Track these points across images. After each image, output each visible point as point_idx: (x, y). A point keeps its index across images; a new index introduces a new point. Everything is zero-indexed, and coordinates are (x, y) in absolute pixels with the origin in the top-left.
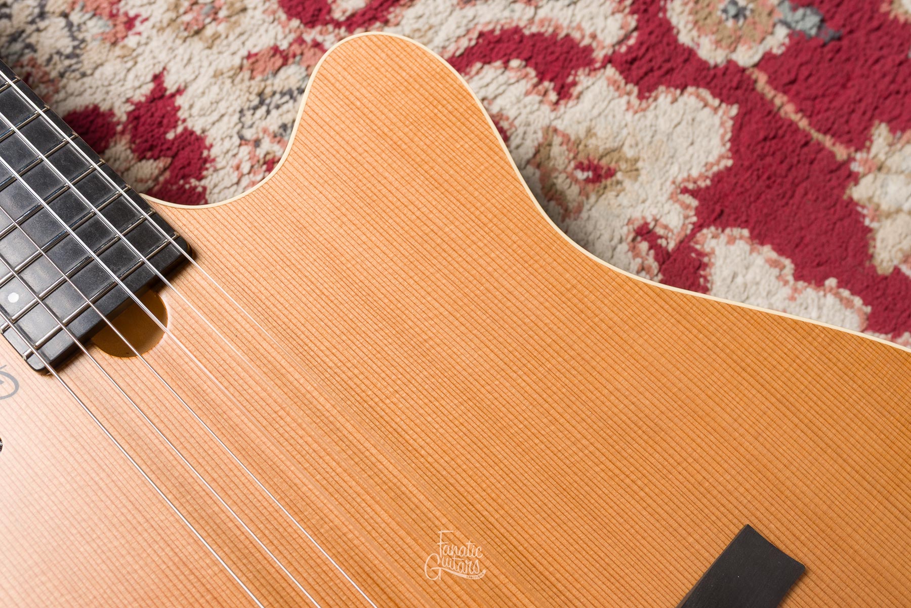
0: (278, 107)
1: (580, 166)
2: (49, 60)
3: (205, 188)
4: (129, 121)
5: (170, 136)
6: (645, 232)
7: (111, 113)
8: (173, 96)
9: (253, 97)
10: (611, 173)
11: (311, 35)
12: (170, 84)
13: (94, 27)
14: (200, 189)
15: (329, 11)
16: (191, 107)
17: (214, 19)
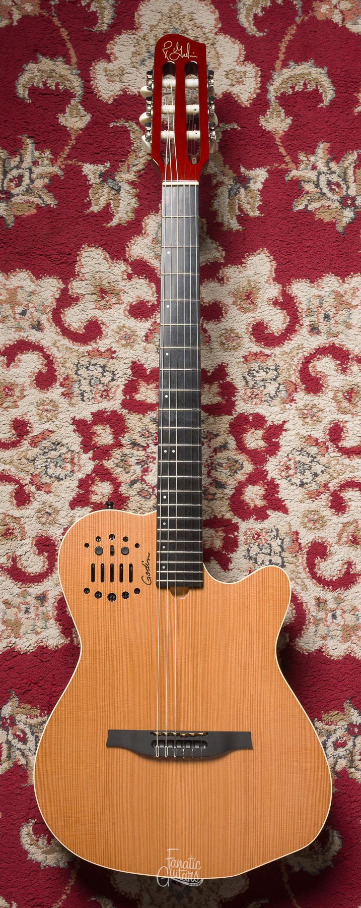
0: (303, 455)
1: (353, 536)
2: (266, 395)
3: (269, 460)
4: (268, 428)
5: (274, 440)
6: (350, 564)
7: (266, 422)
8: (284, 430)
9: (300, 447)
10: (358, 544)
11: (329, 444)
12: (286, 426)
13: (283, 394)
14: (267, 459)
15: (339, 441)
16: (285, 437)
17: (311, 418)
